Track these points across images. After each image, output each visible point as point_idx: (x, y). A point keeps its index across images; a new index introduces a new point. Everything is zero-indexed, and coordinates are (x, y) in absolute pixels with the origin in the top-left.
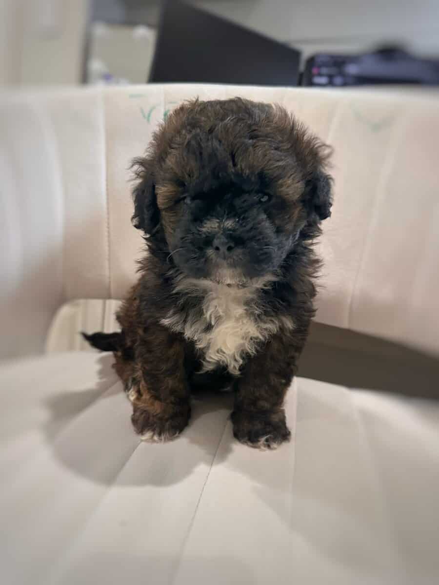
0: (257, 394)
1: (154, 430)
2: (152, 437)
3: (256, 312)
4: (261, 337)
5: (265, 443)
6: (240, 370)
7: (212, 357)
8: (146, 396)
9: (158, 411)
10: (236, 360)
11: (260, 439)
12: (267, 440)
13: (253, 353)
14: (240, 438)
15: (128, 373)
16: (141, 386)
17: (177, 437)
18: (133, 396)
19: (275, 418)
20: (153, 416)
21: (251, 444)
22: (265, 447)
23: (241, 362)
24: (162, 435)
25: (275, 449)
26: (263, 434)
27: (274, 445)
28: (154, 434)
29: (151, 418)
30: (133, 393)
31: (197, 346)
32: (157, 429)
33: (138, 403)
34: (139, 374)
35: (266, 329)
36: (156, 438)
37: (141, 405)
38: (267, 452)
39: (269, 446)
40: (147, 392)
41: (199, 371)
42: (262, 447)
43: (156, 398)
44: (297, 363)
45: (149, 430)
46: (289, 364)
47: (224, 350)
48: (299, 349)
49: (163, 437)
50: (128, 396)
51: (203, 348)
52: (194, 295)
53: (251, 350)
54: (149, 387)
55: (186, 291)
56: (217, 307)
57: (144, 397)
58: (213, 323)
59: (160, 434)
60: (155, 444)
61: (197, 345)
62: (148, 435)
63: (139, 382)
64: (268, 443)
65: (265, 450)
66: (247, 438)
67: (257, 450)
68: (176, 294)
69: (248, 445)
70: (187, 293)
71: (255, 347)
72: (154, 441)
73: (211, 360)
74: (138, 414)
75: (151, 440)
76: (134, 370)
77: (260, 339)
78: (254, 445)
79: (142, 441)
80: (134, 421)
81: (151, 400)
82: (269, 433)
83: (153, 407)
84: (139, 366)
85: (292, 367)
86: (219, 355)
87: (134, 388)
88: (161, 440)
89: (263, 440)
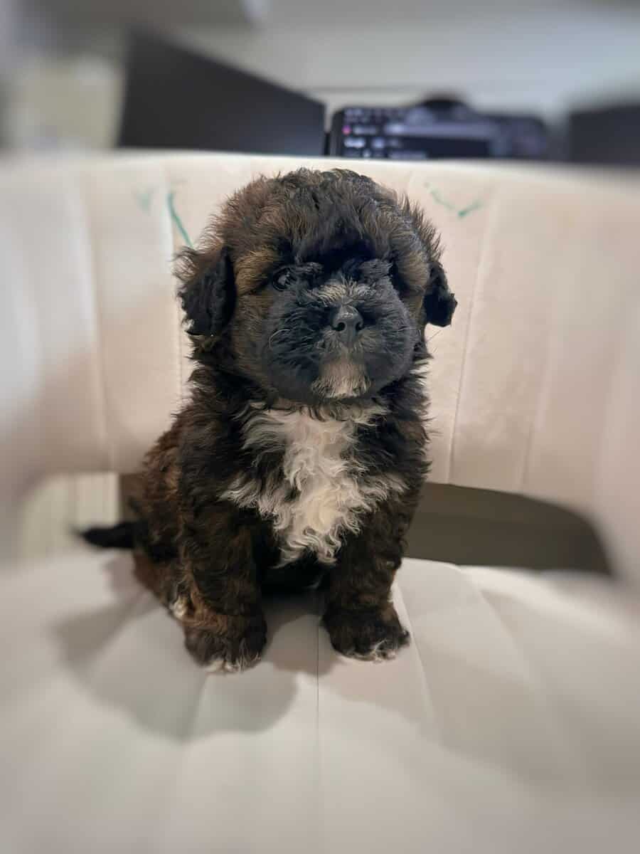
0: (359, 586)
1: (224, 656)
2: (223, 667)
3: (360, 469)
4: (367, 507)
5: (380, 651)
6: (335, 556)
7: (298, 541)
8: (201, 610)
9: (225, 629)
10: (330, 543)
11: (371, 647)
12: (381, 648)
13: (356, 530)
14: (344, 650)
15: (168, 578)
16: (192, 596)
17: (258, 661)
18: (180, 611)
19: (386, 617)
20: (219, 636)
21: (361, 656)
22: (379, 656)
23: (339, 544)
24: (237, 661)
25: (394, 658)
26: (376, 641)
27: (392, 654)
28: (225, 661)
29: (217, 640)
30: (180, 607)
31: (275, 528)
32: (229, 654)
33: (190, 621)
34: (188, 577)
35: (372, 495)
36: (228, 666)
37: (195, 623)
38: (384, 664)
39: (384, 656)
40: (202, 603)
41: (275, 565)
42: (377, 658)
43: (218, 610)
44: (406, 537)
45: (216, 657)
46: (398, 539)
47: (316, 529)
48: (408, 518)
49: (238, 665)
50: (171, 613)
51: (285, 530)
52: (272, 450)
53: (353, 526)
54: (206, 595)
55: (262, 445)
56: (305, 465)
57: (199, 612)
58: (299, 488)
59: (233, 662)
60: (229, 677)
61: (275, 526)
62: (216, 664)
63: (189, 590)
64: (383, 651)
65: (380, 662)
66: (353, 649)
67: (371, 663)
68: (247, 450)
69: (356, 658)
70: (263, 449)
71: (359, 523)
72: (227, 671)
73: (295, 546)
74: (193, 637)
75: (222, 671)
76: (178, 574)
77: (365, 510)
78: (365, 657)
79: (208, 673)
80: (191, 647)
81: (212, 615)
82: (383, 637)
83: (215, 625)
84: (186, 567)
85: (401, 542)
86: (307, 537)
87: (182, 599)
88: (237, 668)
89: (376, 647)
